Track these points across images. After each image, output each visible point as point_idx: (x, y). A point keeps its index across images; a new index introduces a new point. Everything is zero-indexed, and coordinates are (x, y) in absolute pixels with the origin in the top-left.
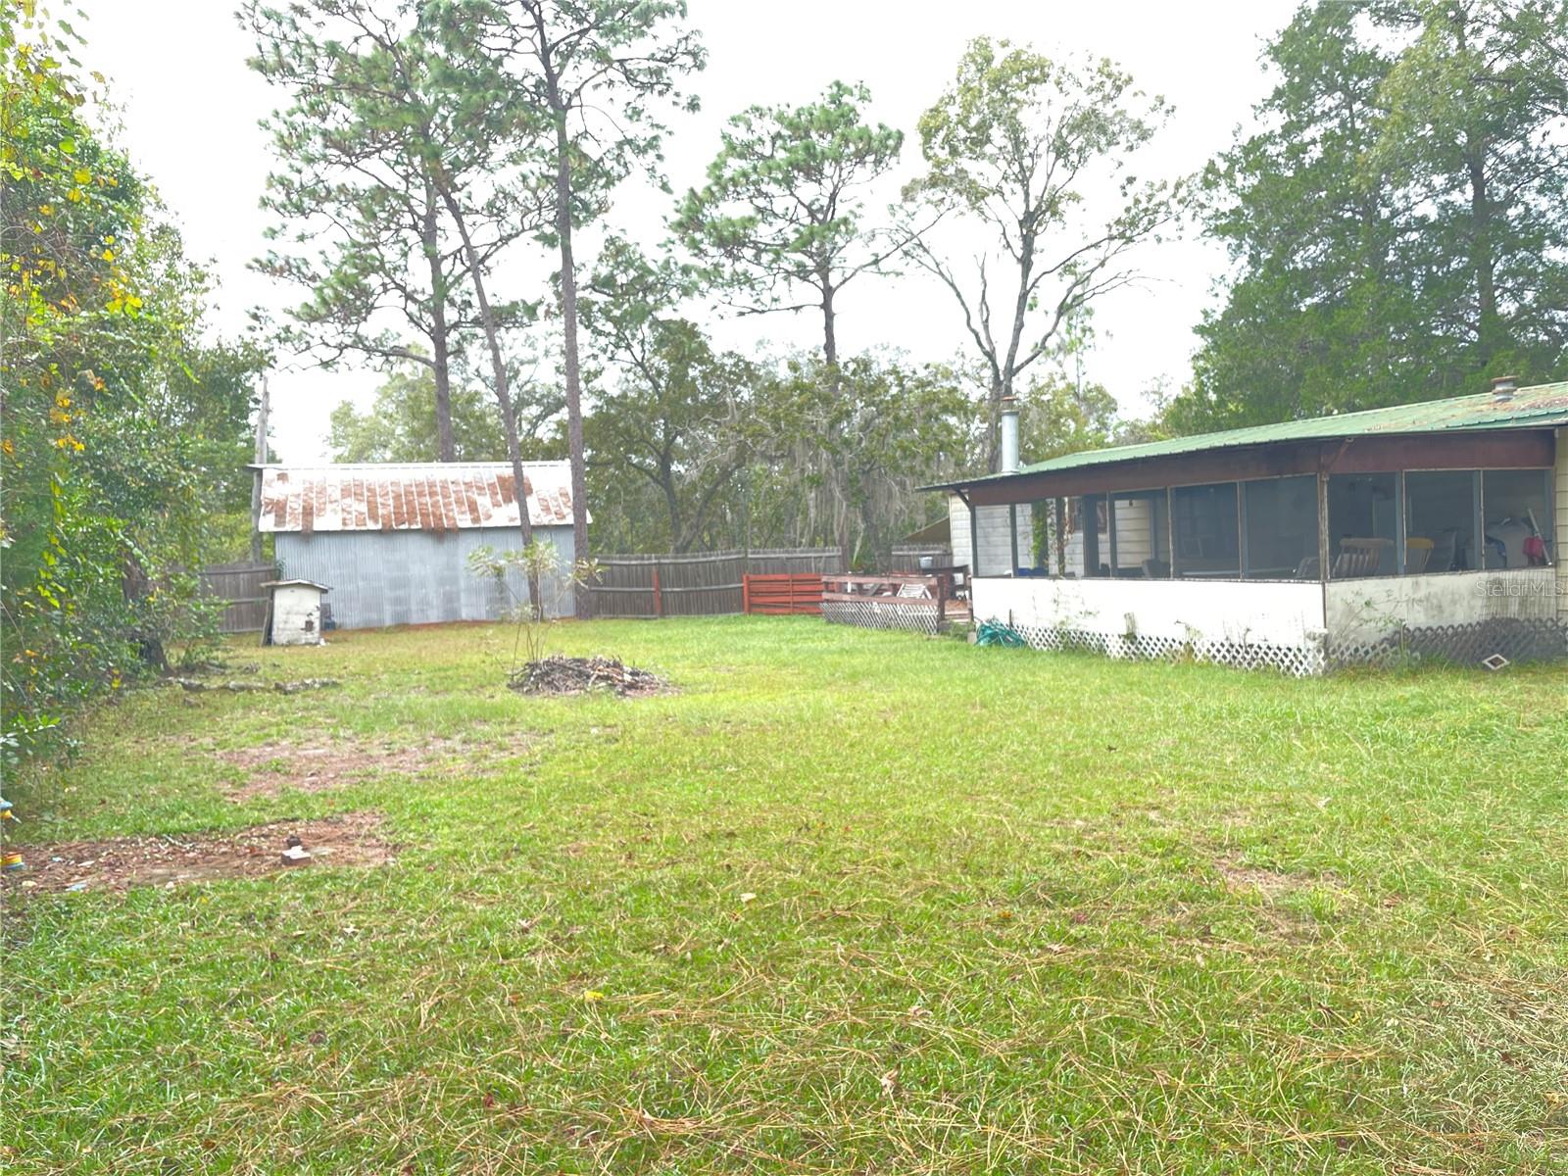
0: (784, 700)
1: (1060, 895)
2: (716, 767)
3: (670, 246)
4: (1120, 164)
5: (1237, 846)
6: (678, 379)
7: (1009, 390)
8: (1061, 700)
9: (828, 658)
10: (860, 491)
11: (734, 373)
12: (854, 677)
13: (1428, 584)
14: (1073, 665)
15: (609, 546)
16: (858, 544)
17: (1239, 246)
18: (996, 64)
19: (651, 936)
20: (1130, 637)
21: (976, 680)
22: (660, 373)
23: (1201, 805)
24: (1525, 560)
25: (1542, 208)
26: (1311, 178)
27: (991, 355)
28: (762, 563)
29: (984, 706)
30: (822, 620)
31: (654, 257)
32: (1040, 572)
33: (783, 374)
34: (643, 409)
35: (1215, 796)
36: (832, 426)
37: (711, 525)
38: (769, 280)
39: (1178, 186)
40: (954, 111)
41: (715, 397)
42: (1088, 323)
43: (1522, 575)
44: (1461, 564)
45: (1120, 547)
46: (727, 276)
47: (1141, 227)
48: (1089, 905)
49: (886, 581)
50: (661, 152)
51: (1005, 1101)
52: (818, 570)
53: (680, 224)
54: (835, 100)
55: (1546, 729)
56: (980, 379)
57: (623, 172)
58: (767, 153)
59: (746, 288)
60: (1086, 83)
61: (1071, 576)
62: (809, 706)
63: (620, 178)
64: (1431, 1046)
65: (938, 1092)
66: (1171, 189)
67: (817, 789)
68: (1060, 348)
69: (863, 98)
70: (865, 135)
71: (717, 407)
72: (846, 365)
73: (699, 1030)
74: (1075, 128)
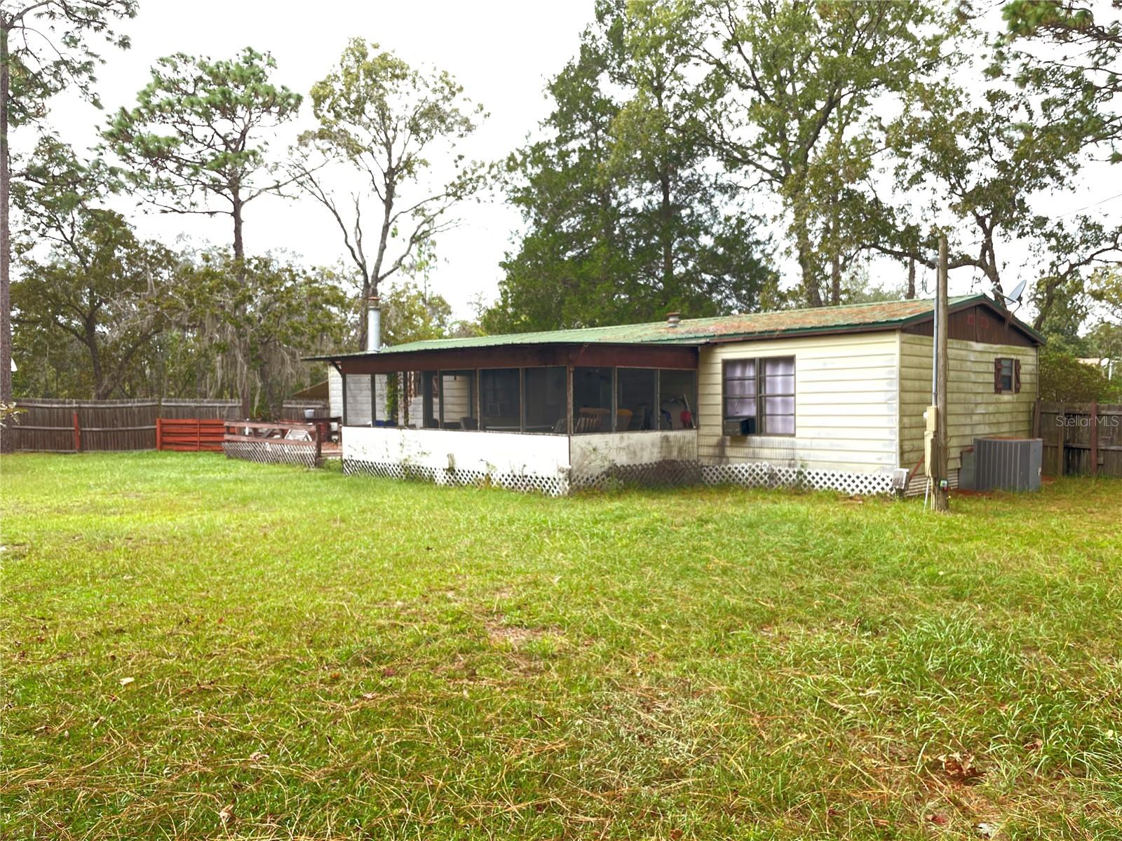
0: (182, 520)
1: (377, 657)
2: (114, 576)
3: (102, 150)
4: (454, 145)
5: (500, 613)
6: (105, 258)
7: (375, 292)
8: (399, 516)
9: (224, 486)
10: (259, 357)
11: (156, 258)
12: (245, 501)
13: (629, 438)
14: (411, 490)
15: (35, 391)
16: (257, 399)
17: (528, 213)
18: (369, 59)
19: (35, 720)
20: (451, 470)
21: (339, 502)
22: (88, 251)
23: (482, 586)
24: (681, 425)
25: (701, 212)
26: (572, 174)
27: (363, 266)
28: (174, 410)
29: (343, 520)
30: (223, 456)
31: (84, 157)
32: (392, 423)
33: (198, 263)
34: (70, 279)
35: (492, 579)
36: (236, 307)
37: (130, 379)
38: (189, 188)
39: (491, 167)
40: (338, 87)
41: (138, 274)
42: (433, 251)
43: (679, 434)
44: (647, 426)
45: (446, 407)
46: (152, 180)
47: (468, 191)
48: (397, 662)
49: (276, 427)
50: (94, 75)
51: (316, 815)
52: (222, 417)
53: (111, 135)
54: (248, 61)
55: (686, 528)
56: (355, 282)
57: (59, 86)
58: (191, 90)
59: (169, 193)
60: (432, 86)
61: (413, 427)
62: (203, 525)
63: (56, 90)
64: (599, 736)
65: (265, 816)
66: (487, 168)
67: (202, 590)
68: (411, 267)
69: (269, 64)
70: (270, 92)
71: (138, 283)
72: (249, 262)
73: (69, 795)
74: (423, 115)
